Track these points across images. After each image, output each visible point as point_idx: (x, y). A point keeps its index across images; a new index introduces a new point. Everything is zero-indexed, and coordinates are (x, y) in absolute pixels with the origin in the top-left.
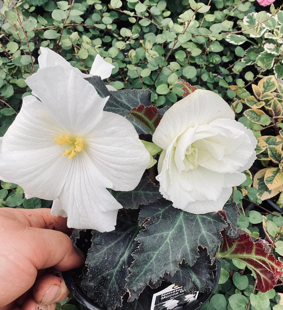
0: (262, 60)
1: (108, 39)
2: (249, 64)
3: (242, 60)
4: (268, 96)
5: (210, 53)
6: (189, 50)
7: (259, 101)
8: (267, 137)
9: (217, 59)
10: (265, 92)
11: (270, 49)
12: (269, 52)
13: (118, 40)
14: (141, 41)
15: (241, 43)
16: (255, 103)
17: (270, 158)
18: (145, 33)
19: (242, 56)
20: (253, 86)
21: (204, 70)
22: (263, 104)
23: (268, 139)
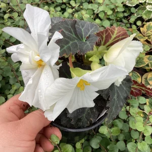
0: (145, 14)
1: (64, 6)
2: (139, 16)
3: (135, 14)
4: (149, 33)
5: (118, 12)
6: (106, 12)
7: (144, 36)
8: (149, 56)
9: (121, 15)
10: (147, 31)
11: (149, 8)
12: (149, 10)
13: (69, 8)
14: (81, 7)
15: (134, 5)
16: (142, 38)
17: (150, 68)
18: (83, 3)
19: (135, 12)
20: (141, 29)
21: (114, 21)
22: (147, 38)
23: (149, 57)
